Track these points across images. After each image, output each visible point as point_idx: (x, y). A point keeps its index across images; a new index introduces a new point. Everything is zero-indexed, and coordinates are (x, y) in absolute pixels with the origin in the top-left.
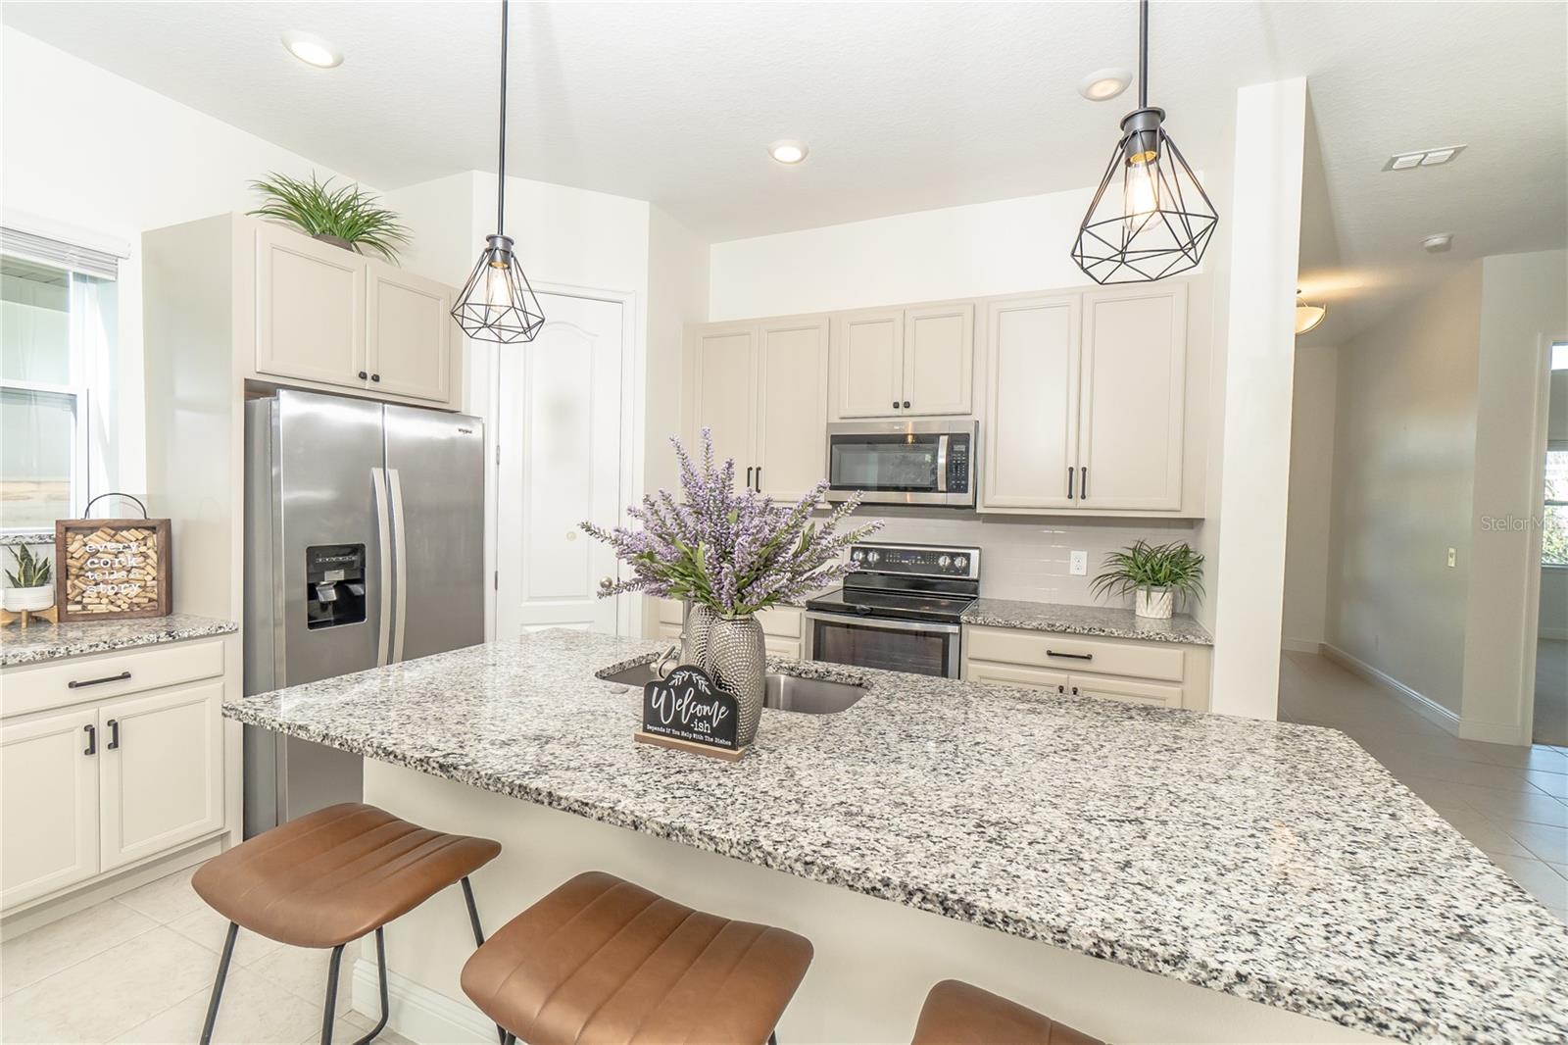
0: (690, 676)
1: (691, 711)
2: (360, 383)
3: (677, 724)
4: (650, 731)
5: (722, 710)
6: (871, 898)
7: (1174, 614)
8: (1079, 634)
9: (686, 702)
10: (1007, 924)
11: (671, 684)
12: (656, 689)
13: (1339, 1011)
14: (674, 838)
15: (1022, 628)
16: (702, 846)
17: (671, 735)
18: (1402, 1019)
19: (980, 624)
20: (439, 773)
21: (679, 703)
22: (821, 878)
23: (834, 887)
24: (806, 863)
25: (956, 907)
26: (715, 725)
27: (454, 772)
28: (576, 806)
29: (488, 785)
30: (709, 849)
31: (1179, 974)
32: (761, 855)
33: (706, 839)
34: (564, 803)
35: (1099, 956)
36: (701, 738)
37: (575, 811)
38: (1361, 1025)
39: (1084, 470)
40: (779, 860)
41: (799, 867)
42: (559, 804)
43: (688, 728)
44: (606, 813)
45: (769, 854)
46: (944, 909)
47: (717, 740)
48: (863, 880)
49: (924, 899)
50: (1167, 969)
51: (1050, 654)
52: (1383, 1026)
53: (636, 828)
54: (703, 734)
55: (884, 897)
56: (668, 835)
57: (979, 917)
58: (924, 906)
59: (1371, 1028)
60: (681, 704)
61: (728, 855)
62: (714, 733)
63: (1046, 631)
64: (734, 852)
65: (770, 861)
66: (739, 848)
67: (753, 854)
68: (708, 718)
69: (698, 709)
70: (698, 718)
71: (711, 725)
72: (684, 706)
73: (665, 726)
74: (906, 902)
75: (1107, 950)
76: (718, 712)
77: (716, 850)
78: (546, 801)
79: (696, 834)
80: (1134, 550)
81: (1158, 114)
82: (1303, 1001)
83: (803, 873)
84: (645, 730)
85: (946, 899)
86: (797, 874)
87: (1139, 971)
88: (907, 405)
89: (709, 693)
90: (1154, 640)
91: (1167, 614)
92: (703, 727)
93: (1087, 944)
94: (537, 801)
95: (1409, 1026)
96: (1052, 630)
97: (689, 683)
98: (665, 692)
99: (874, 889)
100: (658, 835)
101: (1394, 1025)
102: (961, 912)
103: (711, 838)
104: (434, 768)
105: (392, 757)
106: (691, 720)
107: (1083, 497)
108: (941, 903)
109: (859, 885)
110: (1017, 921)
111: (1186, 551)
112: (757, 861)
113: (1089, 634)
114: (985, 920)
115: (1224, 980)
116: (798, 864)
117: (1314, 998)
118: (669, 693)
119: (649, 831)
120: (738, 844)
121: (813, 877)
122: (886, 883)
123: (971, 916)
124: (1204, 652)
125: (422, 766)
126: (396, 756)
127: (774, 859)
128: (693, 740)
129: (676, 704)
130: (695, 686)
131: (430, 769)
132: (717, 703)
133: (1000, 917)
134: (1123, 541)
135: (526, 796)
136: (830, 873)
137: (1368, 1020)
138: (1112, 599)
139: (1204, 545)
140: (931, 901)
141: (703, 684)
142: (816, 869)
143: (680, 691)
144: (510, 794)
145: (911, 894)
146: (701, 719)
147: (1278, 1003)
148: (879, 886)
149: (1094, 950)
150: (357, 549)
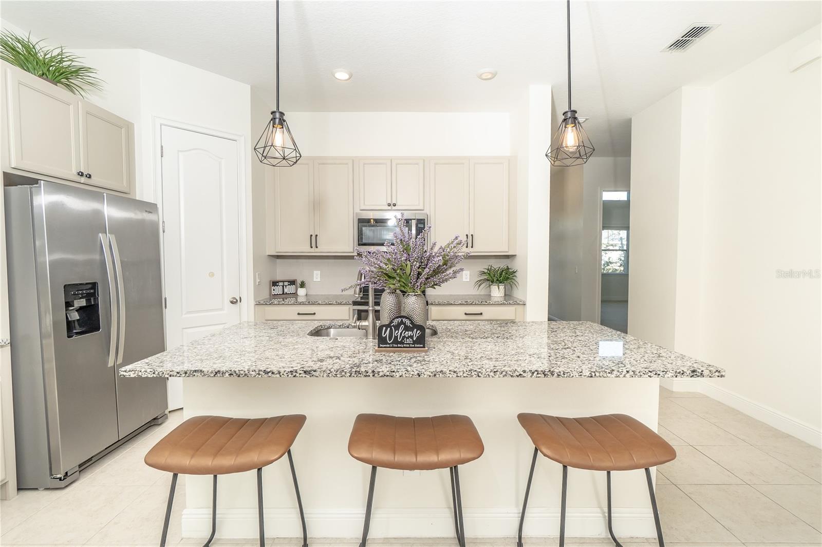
0: (402, 320)
1: (403, 335)
2: (78, 178)
3: (396, 341)
4: (382, 347)
5: (418, 333)
6: (519, 378)
7: (505, 295)
8: (478, 304)
9: (400, 332)
10: (564, 374)
11: (392, 325)
12: (384, 328)
13: (650, 374)
14: (438, 376)
15: (454, 304)
16: (451, 376)
17: (393, 347)
18: (663, 372)
19: (437, 304)
20: (304, 375)
21: (396, 332)
22: (500, 376)
23: (505, 378)
24: (495, 372)
25: (548, 373)
26: (414, 339)
27: (314, 373)
28: (388, 374)
29: (336, 375)
30: (454, 376)
31: (613, 376)
32: (476, 373)
33: (452, 373)
34: (381, 374)
35: (591, 377)
36: (408, 346)
37: (387, 376)
38: (655, 376)
39: (472, 235)
40: (484, 374)
41: (492, 374)
42: (379, 375)
43: (402, 343)
44: (404, 373)
45: (480, 372)
46: (545, 375)
47: (416, 345)
48: (516, 372)
49: (538, 374)
50: (609, 375)
51: (466, 314)
52: (659, 375)
53: (419, 376)
54: (409, 344)
55: (524, 377)
56: (435, 375)
57: (556, 375)
58: (538, 376)
59: (657, 376)
60: (397, 333)
61: (462, 376)
62: (414, 342)
63: (464, 304)
64: (465, 375)
65: (480, 374)
66: (467, 373)
67: (473, 374)
68: (412, 337)
69: (406, 333)
70: (406, 337)
71: (413, 340)
72: (399, 334)
73: (389, 344)
74: (531, 376)
75: (594, 374)
76: (416, 333)
77: (457, 376)
78: (371, 375)
79: (448, 372)
80: (488, 269)
81: (575, 112)
82: (642, 374)
83: (493, 376)
84: (379, 347)
85: (545, 371)
86: (491, 377)
87: (602, 378)
88: (395, 205)
89: (411, 326)
90: (505, 304)
91: (503, 295)
92: (409, 341)
93: (588, 374)
94: (366, 376)
95: (664, 373)
96: (467, 304)
97: (402, 323)
98: (389, 329)
99: (520, 375)
100: (430, 376)
101: (661, 374)
102: (550, 375)
103: (455, 372)
104: (300, 374)
105: (270, 374)
106: (403, 339)
107: (472, 247)
108: (543, 373)
109: (515, 375)
110: (567, 373)
111: (508, 269)
112: (475, 376)
113: (481, 304)
114: (558, 375)
115: (624, 374)
116: (492, 373)
117: (644, 372)
118: (391, 329)
119: (426, 376)
120: (466, 371)
121: (497, 376)
122: (524, 371)
123: (553, 375)
124: (522, 306)
125: (292, 374)
126: (273, 373)
127: (482, 374)
128: (404, 347)
129: (395, 333)
130: (404, 324)
131: (298, 375)
132: (415, 330)
133: (562, 373)
134: (483, 266)
135: (359, 375)
136: (504, 373)
137: (656, 374)
138: (482, 291)
139: (516, 265)
140: (540, 374)
141: (408, 323)
142: (498, 373)
143: (397, 327)
144: (350, 376)
145: (533, 373)
146: (407, 338)
147: (636, 376)
148: (522, 373)
149: (590, 375)
150: (94, 285)
